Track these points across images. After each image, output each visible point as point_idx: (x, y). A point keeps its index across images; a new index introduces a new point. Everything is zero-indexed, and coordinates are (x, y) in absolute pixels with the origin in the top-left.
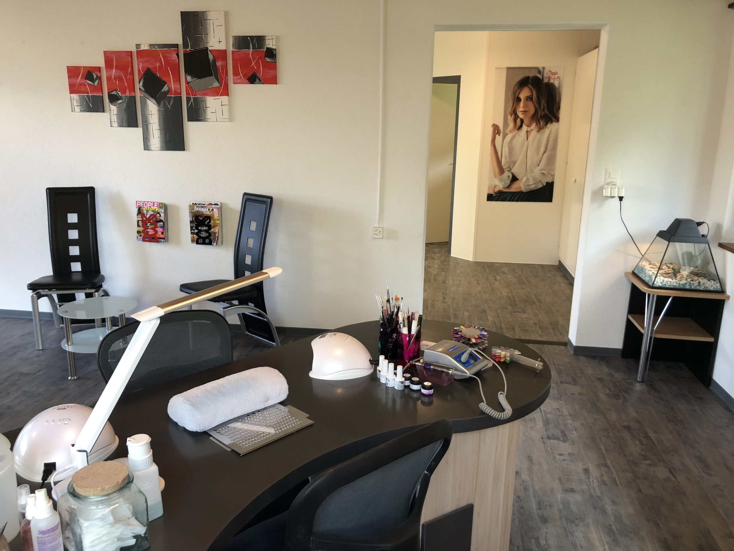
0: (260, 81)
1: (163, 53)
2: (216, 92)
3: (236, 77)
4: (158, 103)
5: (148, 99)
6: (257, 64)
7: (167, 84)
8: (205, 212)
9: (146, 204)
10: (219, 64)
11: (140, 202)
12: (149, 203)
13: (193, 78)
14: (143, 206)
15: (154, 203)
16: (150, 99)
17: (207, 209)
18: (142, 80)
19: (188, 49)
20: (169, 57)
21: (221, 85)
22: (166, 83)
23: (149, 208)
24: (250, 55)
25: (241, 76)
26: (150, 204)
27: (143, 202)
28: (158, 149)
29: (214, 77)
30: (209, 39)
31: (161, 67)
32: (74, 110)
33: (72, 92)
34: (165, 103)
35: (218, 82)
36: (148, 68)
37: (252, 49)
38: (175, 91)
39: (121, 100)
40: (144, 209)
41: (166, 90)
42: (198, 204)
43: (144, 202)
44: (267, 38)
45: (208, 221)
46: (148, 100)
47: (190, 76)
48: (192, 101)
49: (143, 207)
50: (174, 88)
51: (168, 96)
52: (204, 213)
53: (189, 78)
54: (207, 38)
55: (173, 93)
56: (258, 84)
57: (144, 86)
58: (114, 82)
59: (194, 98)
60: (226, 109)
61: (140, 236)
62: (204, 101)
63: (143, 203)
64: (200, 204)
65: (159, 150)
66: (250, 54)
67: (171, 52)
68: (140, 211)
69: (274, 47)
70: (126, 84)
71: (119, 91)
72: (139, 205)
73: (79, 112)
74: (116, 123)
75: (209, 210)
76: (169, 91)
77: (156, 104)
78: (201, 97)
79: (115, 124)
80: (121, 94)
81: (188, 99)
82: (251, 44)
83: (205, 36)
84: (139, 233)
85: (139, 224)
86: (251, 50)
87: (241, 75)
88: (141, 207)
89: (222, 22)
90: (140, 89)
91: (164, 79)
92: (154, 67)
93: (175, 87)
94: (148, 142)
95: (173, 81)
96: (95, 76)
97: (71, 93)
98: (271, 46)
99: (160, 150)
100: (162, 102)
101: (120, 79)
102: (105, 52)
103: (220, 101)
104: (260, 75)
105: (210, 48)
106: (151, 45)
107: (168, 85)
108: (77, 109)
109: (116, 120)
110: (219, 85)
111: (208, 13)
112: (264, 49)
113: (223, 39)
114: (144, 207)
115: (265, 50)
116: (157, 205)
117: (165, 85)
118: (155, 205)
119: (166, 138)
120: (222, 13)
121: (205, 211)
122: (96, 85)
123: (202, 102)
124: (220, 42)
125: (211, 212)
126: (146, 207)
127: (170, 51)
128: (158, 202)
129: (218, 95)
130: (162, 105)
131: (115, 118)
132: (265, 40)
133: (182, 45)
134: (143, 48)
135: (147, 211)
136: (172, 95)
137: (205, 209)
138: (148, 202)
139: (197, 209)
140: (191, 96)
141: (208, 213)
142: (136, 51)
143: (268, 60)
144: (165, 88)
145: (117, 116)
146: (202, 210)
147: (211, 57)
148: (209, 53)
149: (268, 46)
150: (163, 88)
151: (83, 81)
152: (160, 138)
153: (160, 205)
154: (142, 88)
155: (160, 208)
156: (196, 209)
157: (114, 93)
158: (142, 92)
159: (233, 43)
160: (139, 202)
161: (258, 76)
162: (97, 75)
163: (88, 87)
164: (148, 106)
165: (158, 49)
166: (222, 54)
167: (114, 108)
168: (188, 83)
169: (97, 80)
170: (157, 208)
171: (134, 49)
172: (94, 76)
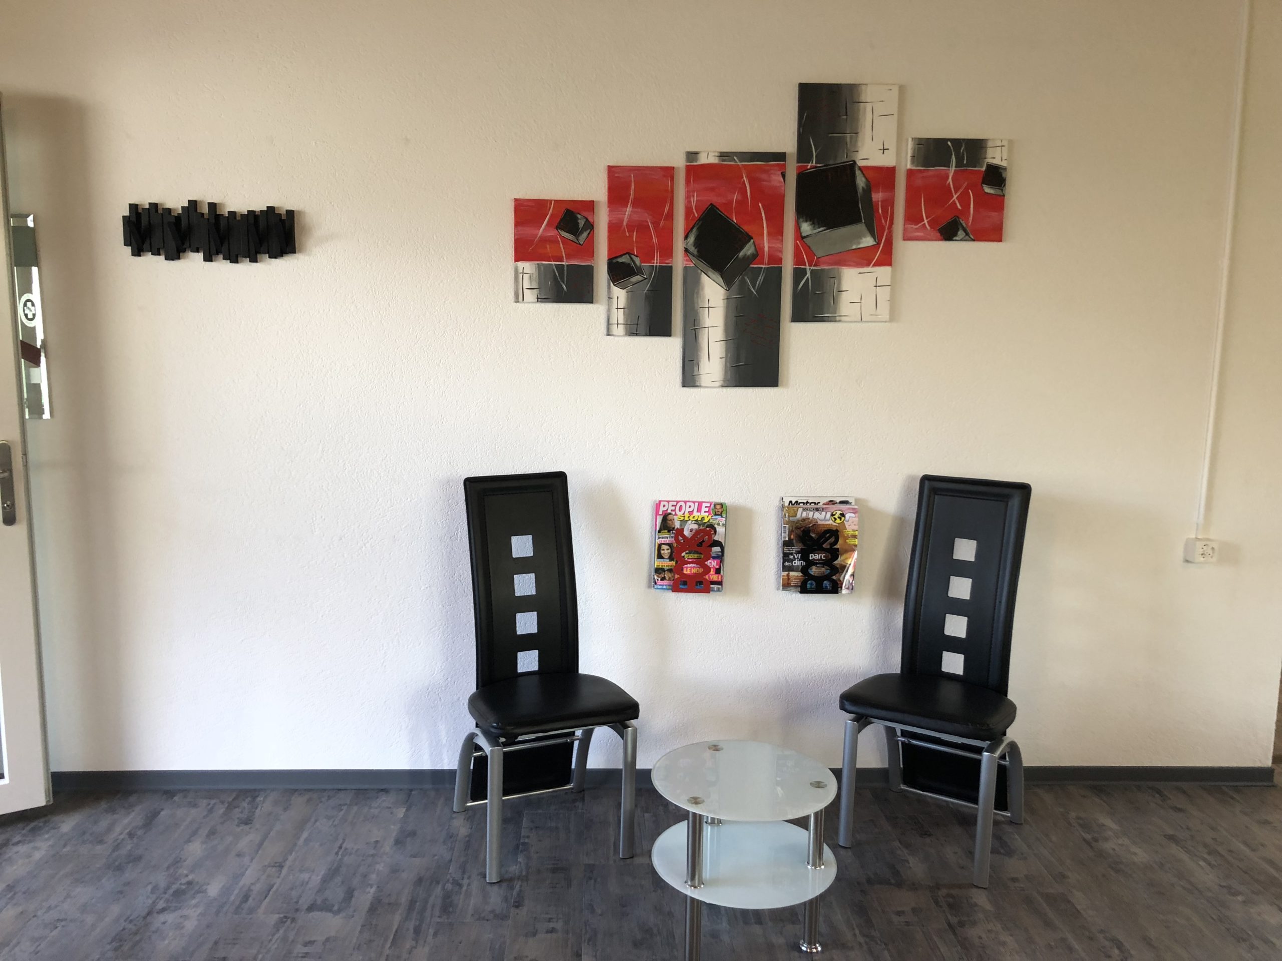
0: (967, 234)
1: (750, 172)
2: (864, 259)
3: (913, 226)
4: (728, 282)
5: (703, 274)
6: (964, 199)
7: (752, 241)
8: (821, 520)
9: (681, 507)
10: (878, 197)
11: (668, 502)
12: (688, 504)
13: (817, 226)
14: (674, 510)
15: (700, 504)
16: (710, 274)
17: (829, 514)
18: (695, 230)
19: (810, 165)
20: (764, 181)
21: (879, 244)
22: (751, 238)
23: (687, 515)
24: (950, 180)
25: (924, 224)
26: (690, 507)
27: (675, 504)
28: (718, 384)
29: (864, 224)
30: (859, 144)
31: (742, 202)
32: (521, 298)
33: (520, 255)
34: (743, 282)
35: (873, 235)
36: (711, 204)
37: (956, 167)
38: (770, 257)
39: (638, 276)
40: (676, 518)
41: (749, 253)
42: (804, 503)
43: (678, 502)
44: (990, 144)
45: (832, 540)
46: (704, 277)
47: (808, 223)
48: (808, 278)
49: (673, 513)
50: (769, 247)
51: (752, 266)
52: (820, 522)
53: (806, 228)
54: (856, 141)
55: (766, 260)
56: (961, 240)
57: (697, 244)
58: (627, 234)
59: (812, 272)
60: (884, 294)
61: (663, 579)
62: (838, 278)
63: (675, 506)
64: (807, 502)
65: (718, 387)
66: (948, 178)
67: (771, 170)
68: (666, 525)
69: (1004, 164)
70: (655, 240)
71: (637, 256)
72: (665, 509)
73: (532, 302)
74: (621, 327)
75: (832, 515)
76: (757, 255)
77: (723, 284)
78: (830, 267)
79: (620, 330)
80: (642, 262)
81: (798, 274)
82: (953, 156)
83: (851, 138)
84: (660, 574)
85: (662, 552)
86: (954, 168)
87: (926, 221)
88: (670, 514)
89: (894, 109)
90: (686, 250)
91: (746, 228)
92: (724, 201)
93: (771, 246)
94: (696, 369)
95: (769, 234)
96: (582, 223)
97: (517, 259)
98: (997, 161)
99: (723, 386)
100: (737, 281)
101: (641, 228)
102: (611, 170)
103: (874, 276)
104: (969, 221)
105: (861, 163)
106: (723, 155)
107: (754, 242)
108: (530, 296)
109: (621, 321)
110: (875, 243)
111: (863, 87)
112: (982, 167)
113: (892, 145)
114: (676, 514)
115: (984, 169)
116: (707, 509)
117: (749, 241)
118: (704, 509)
119: (738, 360)
120: (896, 90)
121: (823, 519)
122: (582, 243)
123: (832, 279)
124: (884, 149)
125: (838, 521)
126: (680, 514)
127: (769, 168)
128: (711, 501)
129: (868, 265)
130: (735, 287)
131: (619, 316)
132: (987, 147)
133: (796, 156)
134: (703, 160)
135: (684, 522)
136: (763, 264)
137: (824, 513)
138: (685, 502)
139: (804, 515)
140: (807, 267)
141: (831, 522)
142: (687, 166)
143: (988, 190)
144: (748, 250)
145: (624, 311)
146: (815, 517)
147: (861, 182)
148: (858, 173)
149: (990, 161)
150: (742, 248)
151: (553, 233)
152: (724, 360)
153: (715, 508)
154: (692, 249)
155: (715, 515)
156: (801, 514)
157: (624, 259)
158: (691, 257)
159: (914, 152)
160: (666, 503)
161: (964, 225)
162: (587, 219)
163: (562, 246)
164: (703, 289)
165: (739, 163)
166: (886, 176)
167: (620, 295)
168: (803, 238)
169: (586, 230)
170: (707, 514)
171: (679, 162)
172: (579, 221)
